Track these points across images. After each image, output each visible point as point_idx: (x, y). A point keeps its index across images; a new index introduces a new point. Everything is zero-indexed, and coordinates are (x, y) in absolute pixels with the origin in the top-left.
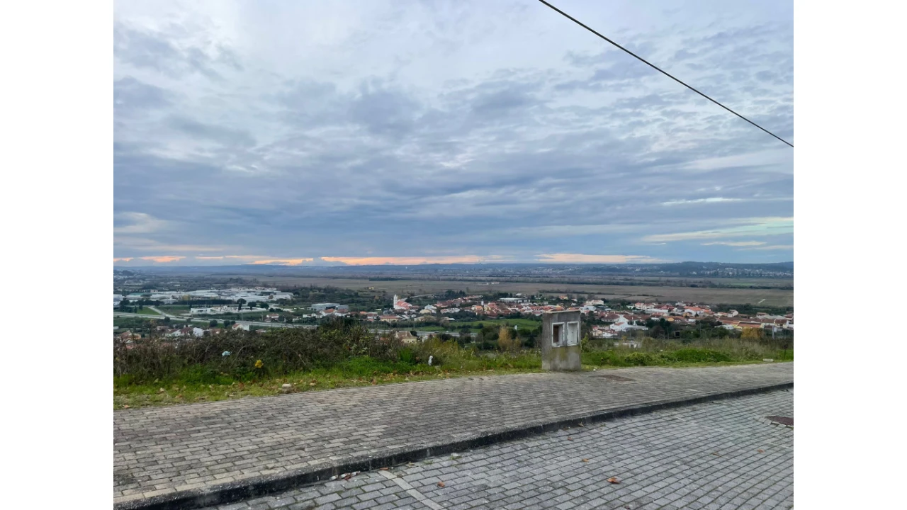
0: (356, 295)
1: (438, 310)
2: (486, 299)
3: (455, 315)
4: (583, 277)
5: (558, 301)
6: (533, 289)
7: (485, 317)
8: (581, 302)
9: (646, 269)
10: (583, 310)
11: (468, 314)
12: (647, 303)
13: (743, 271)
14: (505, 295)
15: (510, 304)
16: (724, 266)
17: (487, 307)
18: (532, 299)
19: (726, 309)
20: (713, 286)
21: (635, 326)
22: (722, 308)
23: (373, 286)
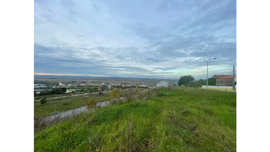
0: (46, 82)
1: (72, 85)
2: (83, 83)
3: (77, 86)
4: (100, 79)
5: (97, 83)
6: (91, 81)
7: (84, 86)
8: (101, 83)
9: (109, 78)
10: (102, 85)
11: (80, 86)
12: (112, 83)
13: (123, 78)
14: (86, 82)
15: (88, 84)
16: (120, 78)
17: (83, 84)
18: (92, 83)
19: (123, 84)
20: (119, 81)
21: (111, 87)
22: (121, 84)
23: (50, 80)
